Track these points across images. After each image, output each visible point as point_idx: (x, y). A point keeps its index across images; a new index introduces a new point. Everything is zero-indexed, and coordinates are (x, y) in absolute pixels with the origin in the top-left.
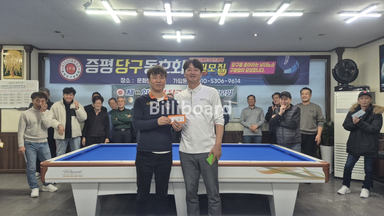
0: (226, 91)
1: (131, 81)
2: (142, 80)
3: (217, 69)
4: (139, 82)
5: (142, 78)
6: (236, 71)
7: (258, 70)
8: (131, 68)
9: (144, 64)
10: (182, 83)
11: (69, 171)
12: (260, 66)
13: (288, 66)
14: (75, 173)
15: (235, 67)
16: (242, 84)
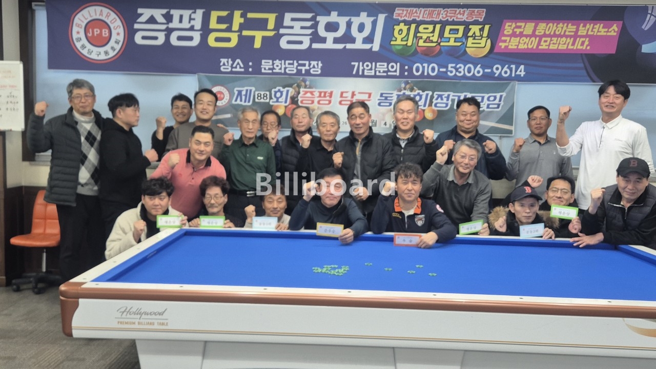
0: (486, 96)
1: (246, 67)
2: (273, 64)
3: (467, 38)
4: (265, 69)
5: (274, 60)
6: (514, 44)
7: (573, 44)
8: (245, 33)
9: (279, 24)
10: (373, 74)
12: (579, 33)
15: (514, 35)
16: (529, 78)
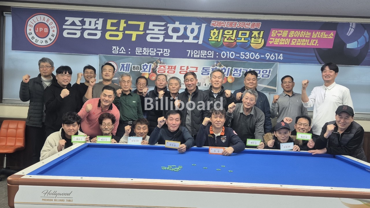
0: (262, 70)
1: (127, 51)
2: (142, 50)
3: (251, 38)
4: (138, 53)
5: (143, 47)
6: (277, 42)
7: (309, 43)
8: (127, 32)
9: (146, 27)
10: (199, 57)
11: (52, 192)
12: (313, 37)
13: (353, 38)
14: (61, 196)
15: (277, 37)
16: (284, 61)
